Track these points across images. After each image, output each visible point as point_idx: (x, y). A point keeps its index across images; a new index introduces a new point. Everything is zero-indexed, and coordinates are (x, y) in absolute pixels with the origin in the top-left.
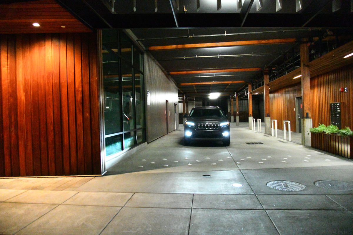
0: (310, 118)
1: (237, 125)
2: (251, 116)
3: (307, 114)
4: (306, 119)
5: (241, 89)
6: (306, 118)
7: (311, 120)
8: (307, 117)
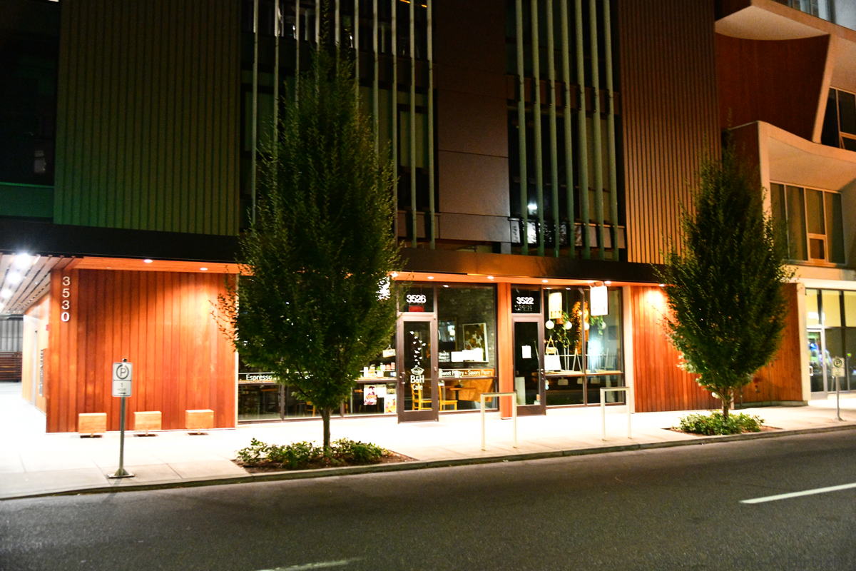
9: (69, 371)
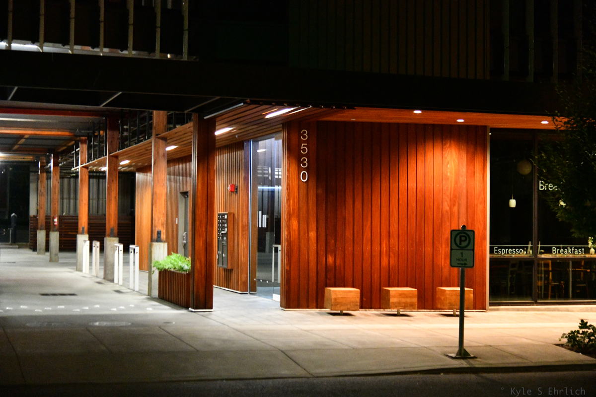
0: (165, 242)
1: (51, 260)
2: (82, 233)
3: (159, 233)
4: (155, 244)
5: (65, 148)
6: (157, 241)
7: (166, 245)
8: (159, 240)
9: (308, 239)
